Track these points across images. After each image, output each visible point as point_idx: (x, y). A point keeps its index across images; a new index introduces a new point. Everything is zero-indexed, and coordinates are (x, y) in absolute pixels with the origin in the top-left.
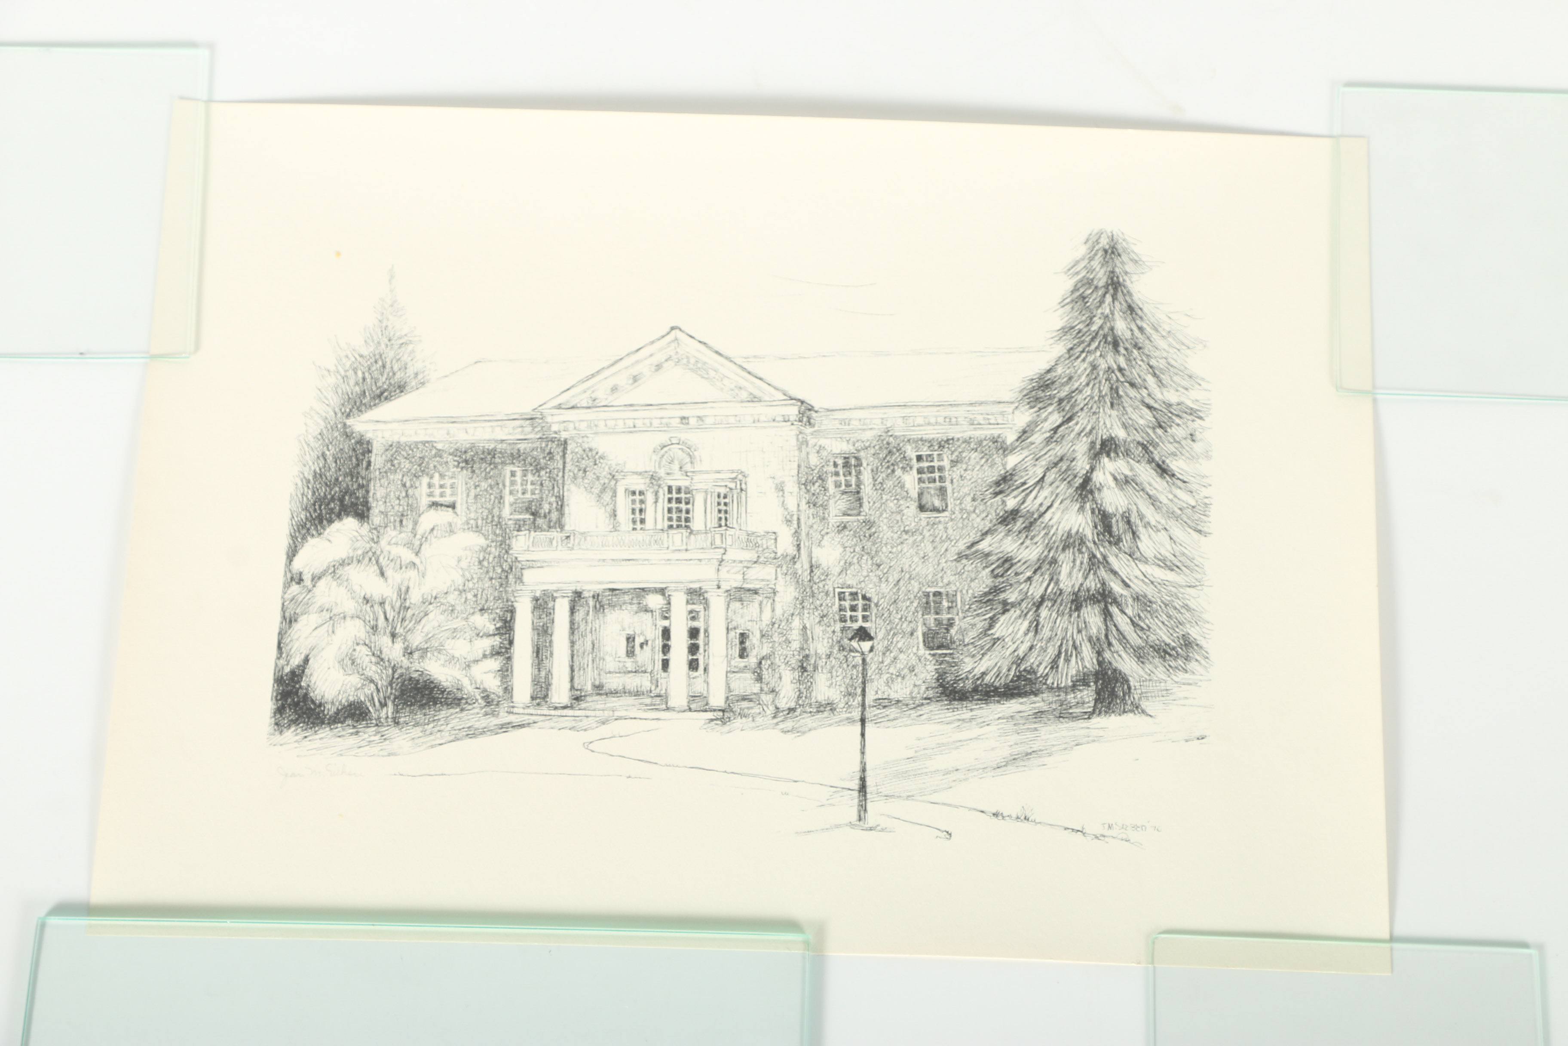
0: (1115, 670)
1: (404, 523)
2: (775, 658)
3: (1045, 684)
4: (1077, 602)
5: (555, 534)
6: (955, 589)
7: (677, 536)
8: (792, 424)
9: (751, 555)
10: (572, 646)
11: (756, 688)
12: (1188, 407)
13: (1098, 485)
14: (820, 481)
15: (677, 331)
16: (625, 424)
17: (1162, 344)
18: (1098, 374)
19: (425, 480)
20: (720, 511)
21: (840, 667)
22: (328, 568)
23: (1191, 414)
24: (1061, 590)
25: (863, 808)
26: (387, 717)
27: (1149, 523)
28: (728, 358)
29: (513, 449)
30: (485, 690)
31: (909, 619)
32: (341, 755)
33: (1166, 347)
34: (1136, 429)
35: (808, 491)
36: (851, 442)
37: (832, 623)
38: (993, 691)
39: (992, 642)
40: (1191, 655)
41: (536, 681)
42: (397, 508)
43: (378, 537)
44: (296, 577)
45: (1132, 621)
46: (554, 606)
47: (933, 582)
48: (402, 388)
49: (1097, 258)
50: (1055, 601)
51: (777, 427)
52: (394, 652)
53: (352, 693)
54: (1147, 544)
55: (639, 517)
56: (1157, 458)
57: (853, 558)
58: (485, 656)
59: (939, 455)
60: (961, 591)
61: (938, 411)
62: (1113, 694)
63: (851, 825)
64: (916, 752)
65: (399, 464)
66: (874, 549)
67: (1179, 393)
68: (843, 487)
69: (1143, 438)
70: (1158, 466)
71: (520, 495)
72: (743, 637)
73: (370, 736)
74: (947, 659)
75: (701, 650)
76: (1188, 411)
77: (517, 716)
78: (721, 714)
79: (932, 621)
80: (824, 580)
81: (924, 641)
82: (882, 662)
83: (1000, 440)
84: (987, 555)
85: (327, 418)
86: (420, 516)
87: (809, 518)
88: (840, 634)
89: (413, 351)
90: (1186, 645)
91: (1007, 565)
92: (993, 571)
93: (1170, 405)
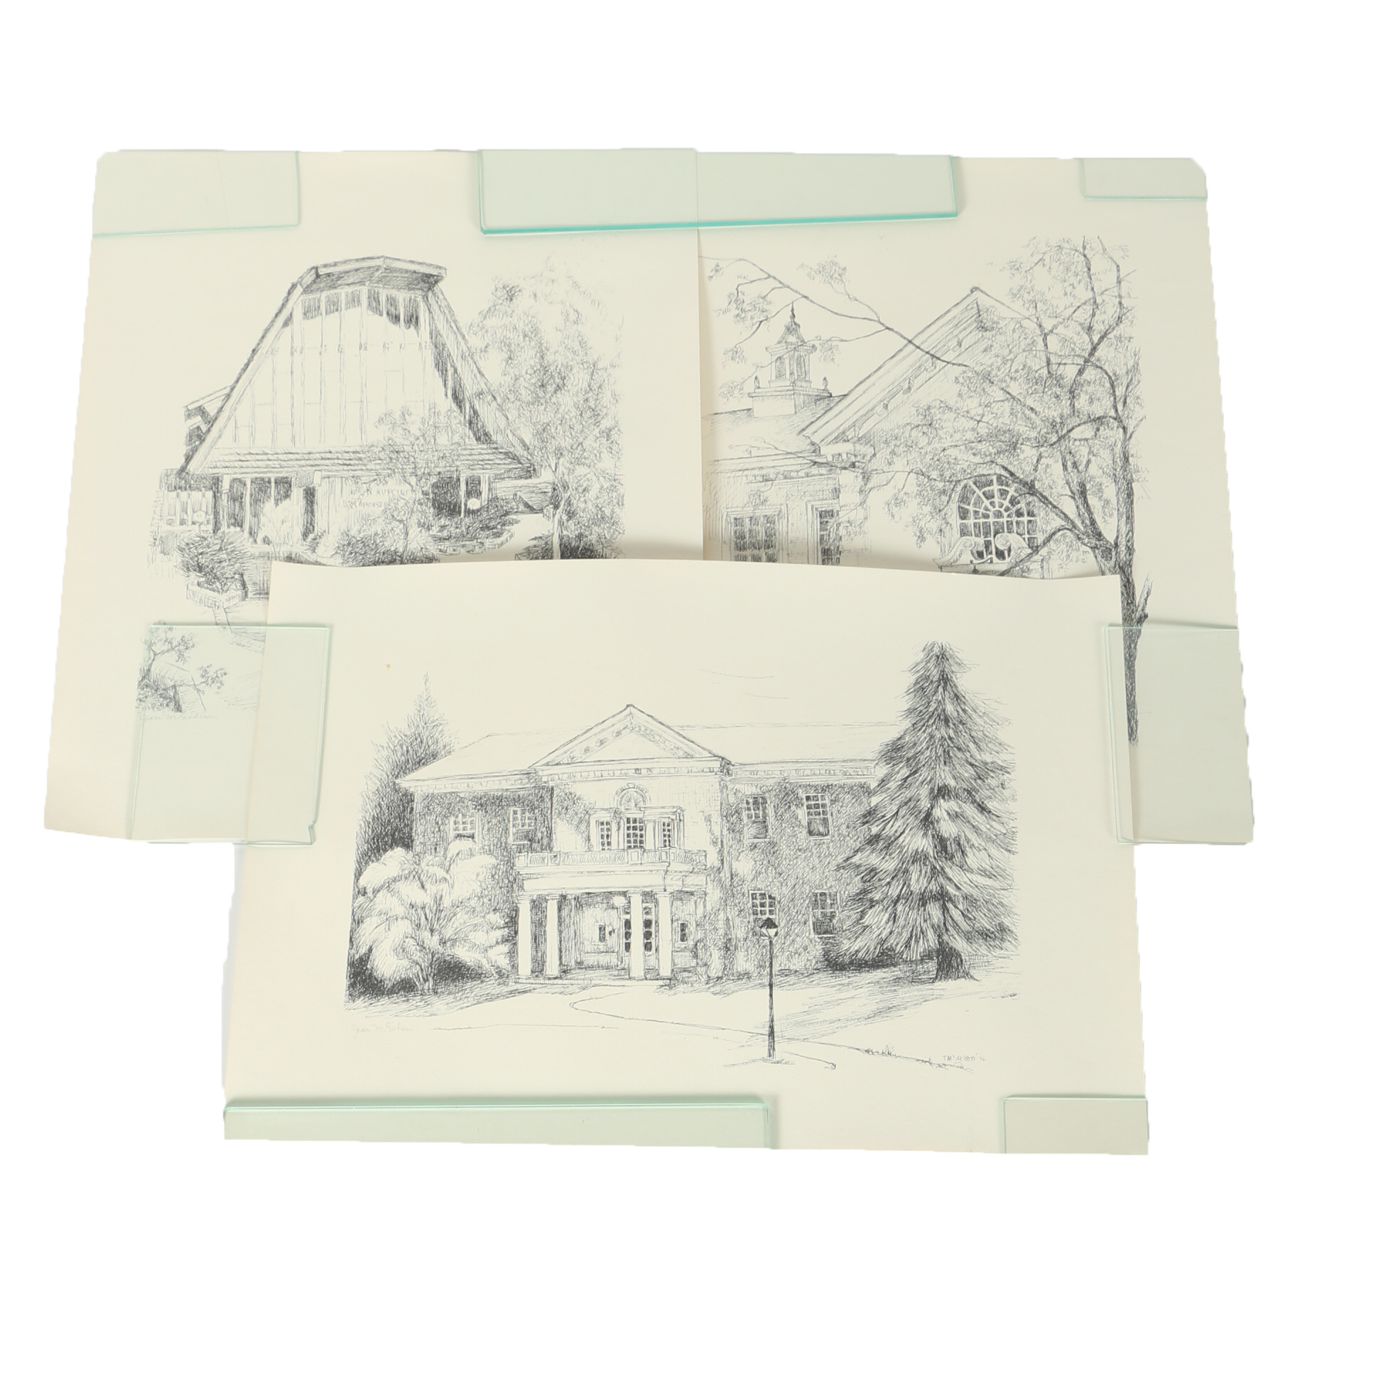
0: (951, 948)
1: (438, 850)
2: (707, 941)
3: (901, 958)
4: (923, 900)
5: (546, 854)
6: (836, 890)
7: (635, 854)
8: (716, 774)
9: (689, 867)
10: (560, 934)
11: (694, 964)
12: (999, 765)
13: (936, 818)
14: (737, 814)
15: (632, 708)
16: (595, 774)
17: (980, 721)
18: (935, 742)
19: (452, 819)
20: (665, 836)
21: (754, 947)
22: (384, 883)
23: (1001, 770)
24: (912, 892)
25: (772, 1047)
26: (429, 989)
27: (973, 845)
28: (668, 727)
29: (515, 795)
30: (498, 967)
31: (803, 912)
32: (397, 1016)
33: (983, 724)
34: (963, 780)
35: (728, 821)
36: (758, 787)
37: (748, 916)
38: (864, 964)
39: (863, 929)
40: (1005, 937)
41: (534, 960)
42: (432, 839)
43: (419, 861)
44: (362, 891)
45: (962, 913)
46: (546, 906)
47: (820, 886)
48: (434, 756)
49: (931, 661)
50: (908, 900)
51: (705, 776)
52: (433, 942)
53: (403, 973)
54: (972, 860)
55: (606, 841)
56: (978, 800)
57: (762, 868)
58: (497, 943)
59: (822, 796)
60: (840, 892)
61: (821, 766)
62: (950, 965)
63: (764, 1060)
64: (809, 1007)
65: (434, 808)
66: (777, 862)
67: (992, 756)
68: (754, 818)
69: (967, 786)
70: (979, 805)
71: (520, 827)
72: (683, 927)
73: (417, 1002)
74: (830, 941)
75: (653, 936)
76: (999, 768)
77: (522, 985)
78: (669, 981)
79: (820, 914)
80: (741, 885)
81: (814, 928)
82: (784, 943)
83: (866, 786)
84: (858, 866)
85: (381, 779)
86: (449, 844)
87: (729, 840)
88: (753, 924)
89: (442, 730)
90: (1001, 930)
91: (872, 874)
92: (863, 877)
93: (987, 764)
